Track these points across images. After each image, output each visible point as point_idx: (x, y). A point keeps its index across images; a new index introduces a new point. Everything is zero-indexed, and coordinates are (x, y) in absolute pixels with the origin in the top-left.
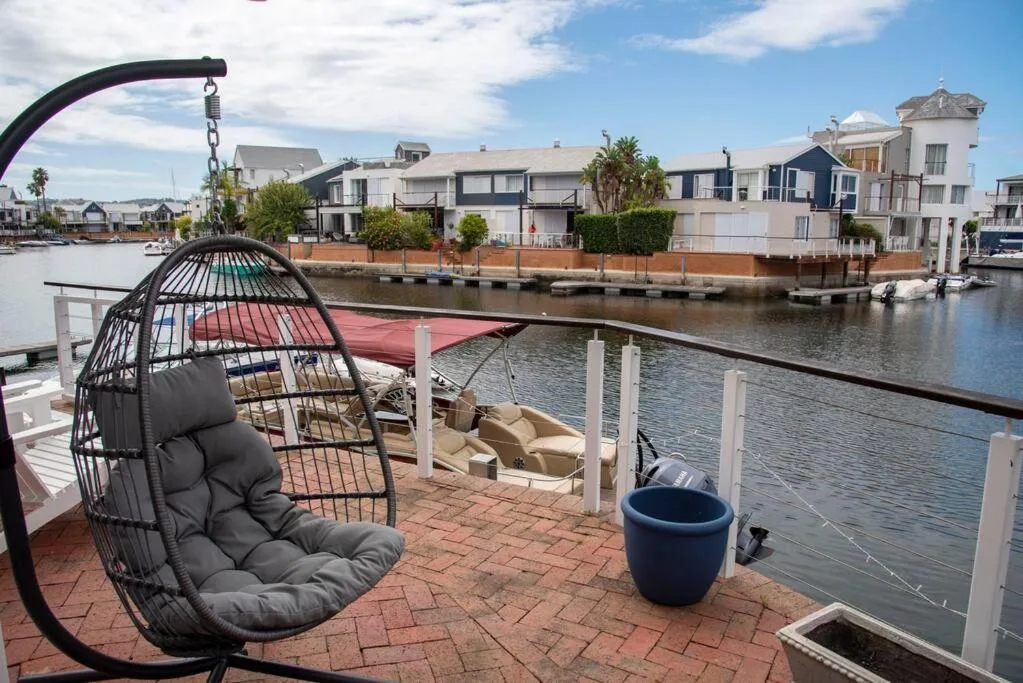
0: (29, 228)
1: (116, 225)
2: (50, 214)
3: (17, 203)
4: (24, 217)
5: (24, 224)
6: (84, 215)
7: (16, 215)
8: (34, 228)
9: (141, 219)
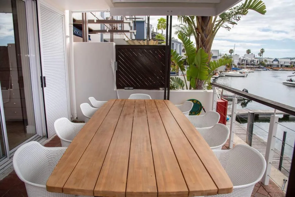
0: (257, 65)
1: (282, 65)
2: (263, 62)
3: (255, 58)
4: (256, 62)
5: (256, 64)
6: (273, 62)
7: (254, 62)
8: (258, 65)
9: (290, 64)
